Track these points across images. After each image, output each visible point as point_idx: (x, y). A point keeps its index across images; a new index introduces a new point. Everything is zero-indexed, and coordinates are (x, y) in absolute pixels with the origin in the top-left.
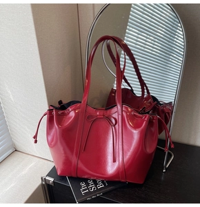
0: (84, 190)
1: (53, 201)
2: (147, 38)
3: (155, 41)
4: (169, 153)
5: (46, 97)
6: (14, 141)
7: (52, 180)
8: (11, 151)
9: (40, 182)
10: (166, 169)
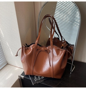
0: (36, 79)
1: (24, 86)
2: (64, 15)
3: (67, 17)
4: (73, 66)
5: (20, 42)
6: (7, 60)
7: (23, 77)
8: (5, 64)
9: (18, 78)
10: (72, 72)
